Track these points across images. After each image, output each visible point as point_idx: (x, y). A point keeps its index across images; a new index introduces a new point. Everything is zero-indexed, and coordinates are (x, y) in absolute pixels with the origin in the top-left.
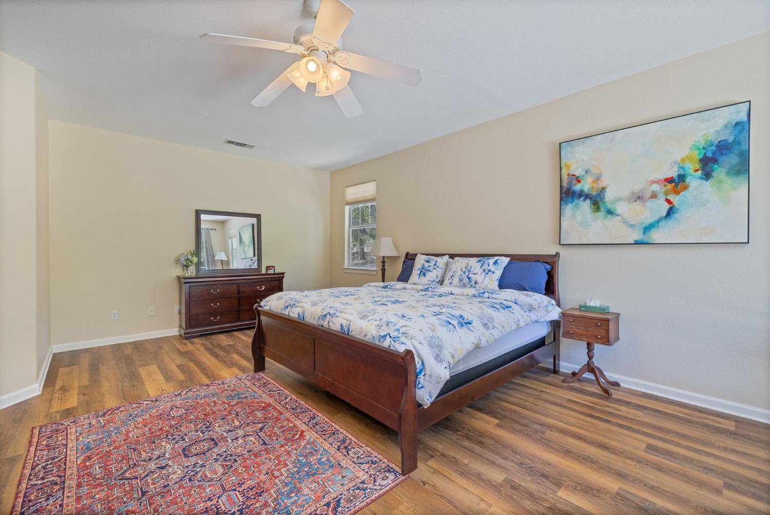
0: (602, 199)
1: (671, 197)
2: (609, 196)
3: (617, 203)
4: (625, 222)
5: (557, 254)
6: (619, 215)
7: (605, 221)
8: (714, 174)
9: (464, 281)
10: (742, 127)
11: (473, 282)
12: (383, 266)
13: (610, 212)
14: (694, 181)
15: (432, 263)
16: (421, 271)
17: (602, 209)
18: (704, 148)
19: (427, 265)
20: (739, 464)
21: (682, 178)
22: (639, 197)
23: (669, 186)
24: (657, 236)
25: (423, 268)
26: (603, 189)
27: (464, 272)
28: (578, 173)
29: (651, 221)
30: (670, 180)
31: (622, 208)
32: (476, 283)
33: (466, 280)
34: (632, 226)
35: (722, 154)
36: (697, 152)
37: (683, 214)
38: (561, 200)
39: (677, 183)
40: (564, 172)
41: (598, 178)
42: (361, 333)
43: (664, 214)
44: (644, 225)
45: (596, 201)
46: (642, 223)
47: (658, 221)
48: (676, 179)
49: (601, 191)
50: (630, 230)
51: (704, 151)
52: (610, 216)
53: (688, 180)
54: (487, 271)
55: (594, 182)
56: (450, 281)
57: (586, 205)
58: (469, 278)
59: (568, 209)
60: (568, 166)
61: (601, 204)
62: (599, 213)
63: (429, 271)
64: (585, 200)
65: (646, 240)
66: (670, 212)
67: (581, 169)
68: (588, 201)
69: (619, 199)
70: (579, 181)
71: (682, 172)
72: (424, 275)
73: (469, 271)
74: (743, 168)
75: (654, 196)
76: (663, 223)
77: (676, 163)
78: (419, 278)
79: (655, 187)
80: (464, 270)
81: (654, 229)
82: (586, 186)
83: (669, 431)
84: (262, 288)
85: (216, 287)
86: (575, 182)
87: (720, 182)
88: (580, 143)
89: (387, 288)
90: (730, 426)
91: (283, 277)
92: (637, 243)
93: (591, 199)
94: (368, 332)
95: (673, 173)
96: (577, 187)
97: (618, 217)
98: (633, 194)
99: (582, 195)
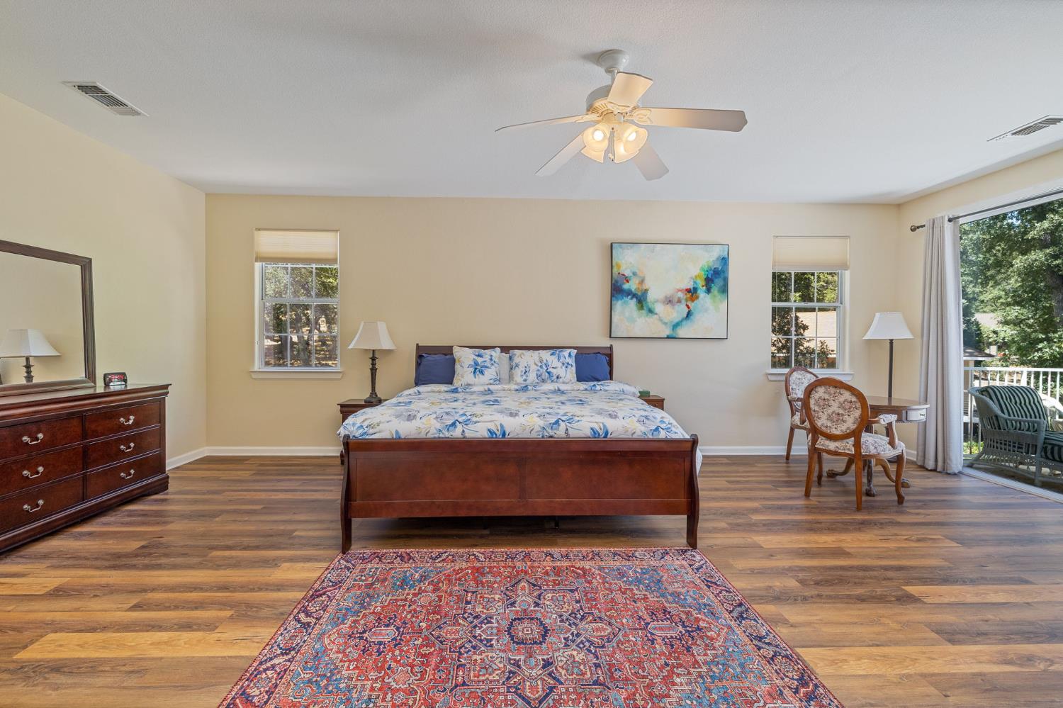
0: (645, 299)
1: (689, 303)
2: (651, 296)
3: (656, 304)
4: (661, 320)
5: (611, 348)
6: (656, 314)
7: (647, 319)
8: (712, 290)
9: (543, 377)
10: (725, 260)
11: (555, 377)
12: (373, 365)
13: (651, 311)
14: (702, 293)
15: (487, 358)
16: (476, 369)
17: (645, 308)
18: (707, 271)
19: (480, 360)
20: (748, 476)
21: (695, 289)
22: (670, 301)
23: (689, 295)
24: (682, 332)
25: (476, 364)
26: (646, 291)
27: (541, 367)
28: (627, 273)
29: (677, 320)
30: (688, 291)
31: (659, 308)
32: (558, 378)
33: (546, 376)
34: (666, 324)
35: (716, 278)
36: (703, 273)
37: (697, 316)
38: (612, 296)
39: (692, 293)
40: (615, 270)
41: (642, 282)
42: (627, 431)
43: (685, 316)
44: (673, 324)
45: (641, 299)
46: (672, 322)
47: (681, 321)
48: (692, 290)
49: (644, 293)
50: (664, 326)
51: (707, 273)
52: (650, 314)
53: (699, 292)
54: (566, 365)
55: (639, 283)
56: (524, 377)
57: (632, 303)
58: (549, 373)
59: (618, 305)
60: (619, 266)
61: (644, 303)
62: (643, 311)
63: (486, 367)
64: (632, 299)
65: (674, 335)
66: (689, 314)
67: (629, 270)
68: (635, 300)
69: (657, 301)
70: (628, 281)
71: (695, 286)
72: (482, 373)
73: (547, 366)
74: (724, 290)
75: (679, 301)
76: (684, 323)
77: (692, 278)
78: (475, 377)
79: (680, 295)
80: (540, 364)
81: (679, 327)
82: (632, 285)
83: (718, 472)
84: (128, 420)
85: (34, 428)
86: (625, 281)
87: (715, 296)
88: (629, 248)
89: (457, 392)
90: (726, 461)
91: (167, 394)
92: (668, 337)
93: (637, 298)
94: (635, 429)
95: (690, 286)
96: (626, 286)
97: (656, 316)
98: (666, 297)
99: (630, 293)
